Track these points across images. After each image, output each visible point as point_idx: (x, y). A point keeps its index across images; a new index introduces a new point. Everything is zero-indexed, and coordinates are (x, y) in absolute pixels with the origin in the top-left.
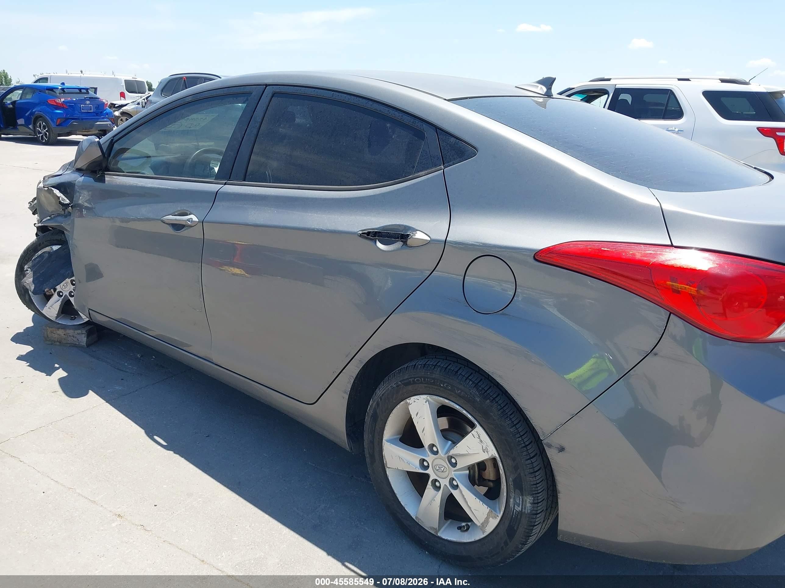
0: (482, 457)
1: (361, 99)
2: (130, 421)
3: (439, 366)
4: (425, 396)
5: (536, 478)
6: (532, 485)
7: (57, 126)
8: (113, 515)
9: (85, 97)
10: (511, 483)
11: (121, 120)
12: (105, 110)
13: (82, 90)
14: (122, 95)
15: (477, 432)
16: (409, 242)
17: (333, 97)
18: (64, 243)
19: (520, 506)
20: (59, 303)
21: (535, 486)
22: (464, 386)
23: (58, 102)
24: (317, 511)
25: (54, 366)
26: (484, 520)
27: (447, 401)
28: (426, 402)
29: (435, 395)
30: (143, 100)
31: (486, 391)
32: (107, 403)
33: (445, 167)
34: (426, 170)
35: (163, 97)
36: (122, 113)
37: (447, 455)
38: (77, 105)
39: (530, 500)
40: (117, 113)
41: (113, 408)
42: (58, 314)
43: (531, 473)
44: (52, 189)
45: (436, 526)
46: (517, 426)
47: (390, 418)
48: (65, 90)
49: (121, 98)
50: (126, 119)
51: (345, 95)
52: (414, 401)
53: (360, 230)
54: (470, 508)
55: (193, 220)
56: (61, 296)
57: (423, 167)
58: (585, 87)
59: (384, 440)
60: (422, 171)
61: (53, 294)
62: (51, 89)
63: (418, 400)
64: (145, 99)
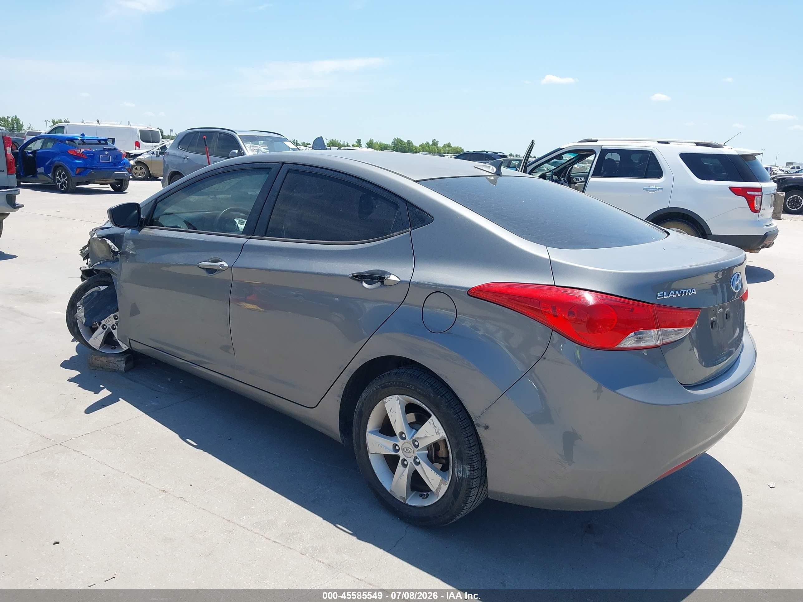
0: (436, 438)
1: (354, 178)
2: (166, 428)
3: (407, 373)
4: (396, 396)
5: (472, 452)
6: (469, 456)
7: (76, 175)
8: (159, 491)
9: (104, 148)
10: (455, 456)
11: (136, 169)
12: (122, 160)
13: (101, 141)
14: (137, 144)
15: (432, 420)
16: (385, 282)
17: (333, 175)
18: (110, 284)
19: (462, 473)
20: (103, 335)
21: (471, 457)
22: (423, 386)
23: (78, 152)
24: (316, 491)
25: (100, 386)
26: (438, 487)
27: (411, 398)
28: (397, 400)
29: (403, 395)
30: (157, 150)
31: (438, 390)
32: (146, 415)
33: (412, 230)
34: (398, 231)
35: (180, 149)
36: (137, 162)
37: (412, 439)
38: (96, 155)
39: (468, 468)
40: (132, 162)
41: (151, 418)
42: (101, 345)
43: (469, 448)
44: (105, 240)
45: (405, 496)
46: (459, 414)
47: (372, 414)
48: (84, 141)
49: (136, 147)
50: (141, 168)
51: (342, 175)
52: (389, 400)
53: (351, 273)
54: (428, 478)
55: (224, 265)
56: (105, 329)
57: (397, 229)
58: (573, 148)
59: (367, 432)
60: (396, 232)
61: (98, 327)
62: (72, 140)
63: (392, 399)
64: (160, 149)
